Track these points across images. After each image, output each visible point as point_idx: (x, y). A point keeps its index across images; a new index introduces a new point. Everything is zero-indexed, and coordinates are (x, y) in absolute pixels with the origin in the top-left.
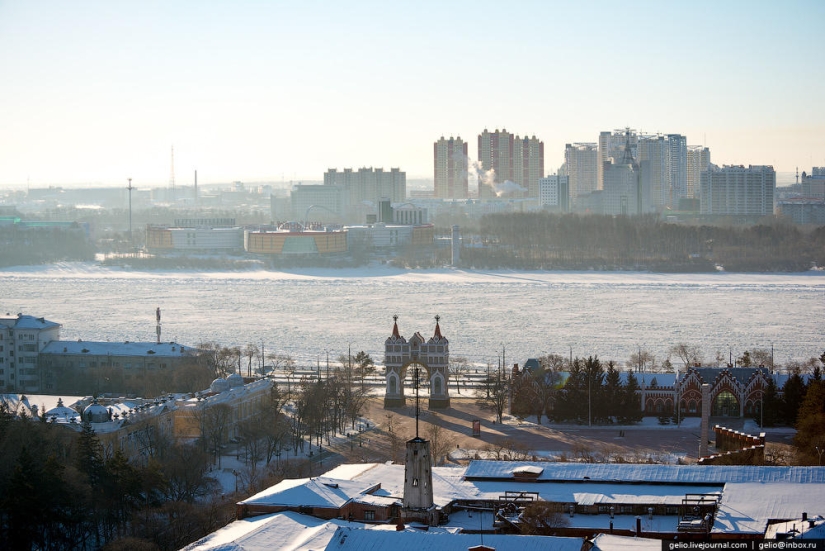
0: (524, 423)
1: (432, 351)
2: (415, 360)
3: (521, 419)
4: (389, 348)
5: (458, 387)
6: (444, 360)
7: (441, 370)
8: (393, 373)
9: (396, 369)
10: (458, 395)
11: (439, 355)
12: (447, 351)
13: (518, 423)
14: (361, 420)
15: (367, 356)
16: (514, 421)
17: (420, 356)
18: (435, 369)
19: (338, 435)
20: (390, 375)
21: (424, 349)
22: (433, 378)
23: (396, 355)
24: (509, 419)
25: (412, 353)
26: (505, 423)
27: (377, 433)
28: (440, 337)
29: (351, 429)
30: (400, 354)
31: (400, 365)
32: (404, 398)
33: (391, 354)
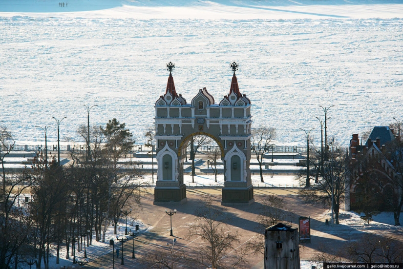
0: (372, 222)
1: (227, 116)
2: (201, 129)
3: (367, 217)
4: (161, 113)
5: (261, 172)
6: (245, 130)
7: (241, 144)
8: (167, 150)
9: (172, 144)
10: (262, 185)
11: (237, 122)
12: (249, 116)
13: (362, 223)
14: (125, 222)
15: (122, 126)
16: (355, 220)
17: (208, 123)
18: (230, 144)
19: (94, 242)
20: (163, 153)
21: (215, 112)
22: (229, 156)
23: (173, 122)
24: (348, 217)
25: (197, 120)
26: (343, 222)
27: (151, 239)
28: (239, 95)
29: (113, 234)
30: (178, 122)
31: (179, 138)
32: (184, 188)
33: (164, 122)
